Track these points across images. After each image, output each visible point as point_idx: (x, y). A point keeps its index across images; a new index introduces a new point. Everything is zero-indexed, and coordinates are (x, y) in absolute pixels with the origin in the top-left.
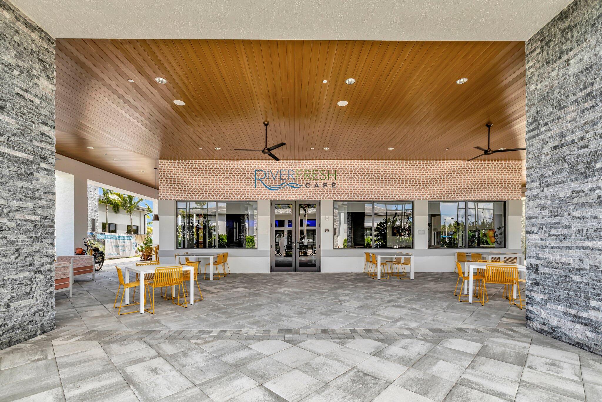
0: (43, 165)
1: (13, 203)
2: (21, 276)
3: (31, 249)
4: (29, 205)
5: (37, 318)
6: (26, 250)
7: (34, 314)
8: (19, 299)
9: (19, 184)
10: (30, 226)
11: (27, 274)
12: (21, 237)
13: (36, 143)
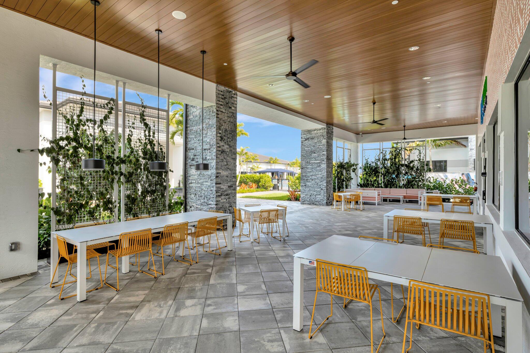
0: (323, 162)
1: (317, 173)
2: (318, 190)
3: (321, 184)
4: (320, 173)
5: (322, 201)
6: (319, 184)
7: (321, 200)
8: (318, 195)
9: (318, 168)
10: (320, 178)
11: (319, 190)
12: (318, 181)
13: (321, 157)
